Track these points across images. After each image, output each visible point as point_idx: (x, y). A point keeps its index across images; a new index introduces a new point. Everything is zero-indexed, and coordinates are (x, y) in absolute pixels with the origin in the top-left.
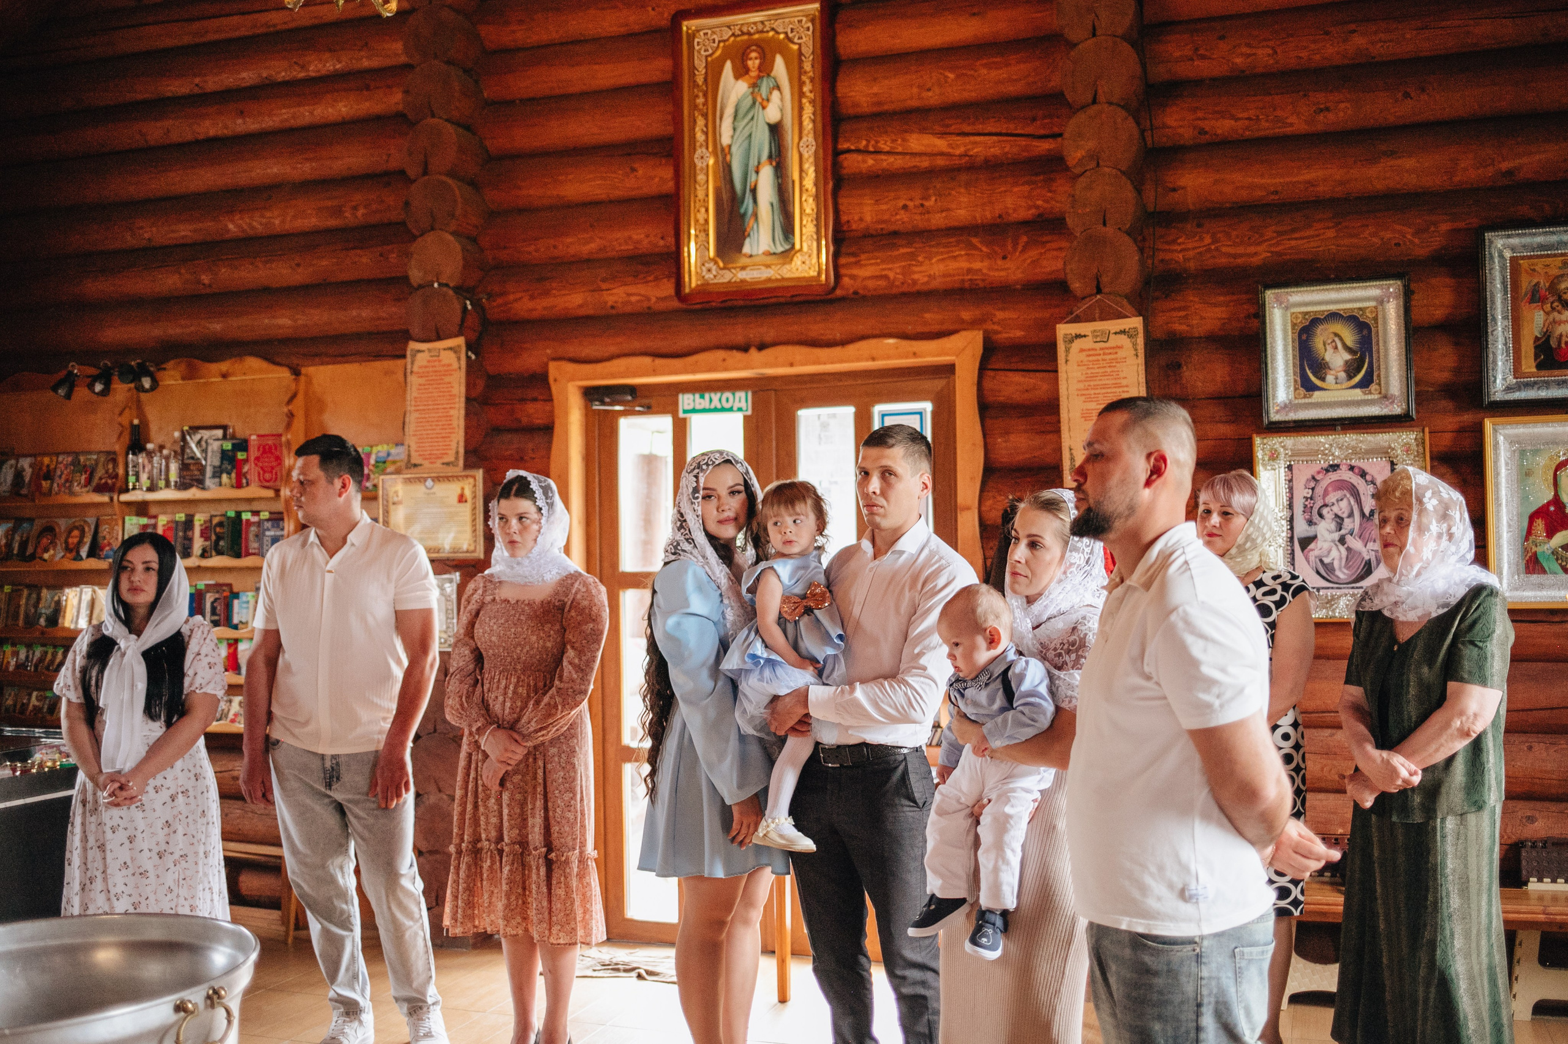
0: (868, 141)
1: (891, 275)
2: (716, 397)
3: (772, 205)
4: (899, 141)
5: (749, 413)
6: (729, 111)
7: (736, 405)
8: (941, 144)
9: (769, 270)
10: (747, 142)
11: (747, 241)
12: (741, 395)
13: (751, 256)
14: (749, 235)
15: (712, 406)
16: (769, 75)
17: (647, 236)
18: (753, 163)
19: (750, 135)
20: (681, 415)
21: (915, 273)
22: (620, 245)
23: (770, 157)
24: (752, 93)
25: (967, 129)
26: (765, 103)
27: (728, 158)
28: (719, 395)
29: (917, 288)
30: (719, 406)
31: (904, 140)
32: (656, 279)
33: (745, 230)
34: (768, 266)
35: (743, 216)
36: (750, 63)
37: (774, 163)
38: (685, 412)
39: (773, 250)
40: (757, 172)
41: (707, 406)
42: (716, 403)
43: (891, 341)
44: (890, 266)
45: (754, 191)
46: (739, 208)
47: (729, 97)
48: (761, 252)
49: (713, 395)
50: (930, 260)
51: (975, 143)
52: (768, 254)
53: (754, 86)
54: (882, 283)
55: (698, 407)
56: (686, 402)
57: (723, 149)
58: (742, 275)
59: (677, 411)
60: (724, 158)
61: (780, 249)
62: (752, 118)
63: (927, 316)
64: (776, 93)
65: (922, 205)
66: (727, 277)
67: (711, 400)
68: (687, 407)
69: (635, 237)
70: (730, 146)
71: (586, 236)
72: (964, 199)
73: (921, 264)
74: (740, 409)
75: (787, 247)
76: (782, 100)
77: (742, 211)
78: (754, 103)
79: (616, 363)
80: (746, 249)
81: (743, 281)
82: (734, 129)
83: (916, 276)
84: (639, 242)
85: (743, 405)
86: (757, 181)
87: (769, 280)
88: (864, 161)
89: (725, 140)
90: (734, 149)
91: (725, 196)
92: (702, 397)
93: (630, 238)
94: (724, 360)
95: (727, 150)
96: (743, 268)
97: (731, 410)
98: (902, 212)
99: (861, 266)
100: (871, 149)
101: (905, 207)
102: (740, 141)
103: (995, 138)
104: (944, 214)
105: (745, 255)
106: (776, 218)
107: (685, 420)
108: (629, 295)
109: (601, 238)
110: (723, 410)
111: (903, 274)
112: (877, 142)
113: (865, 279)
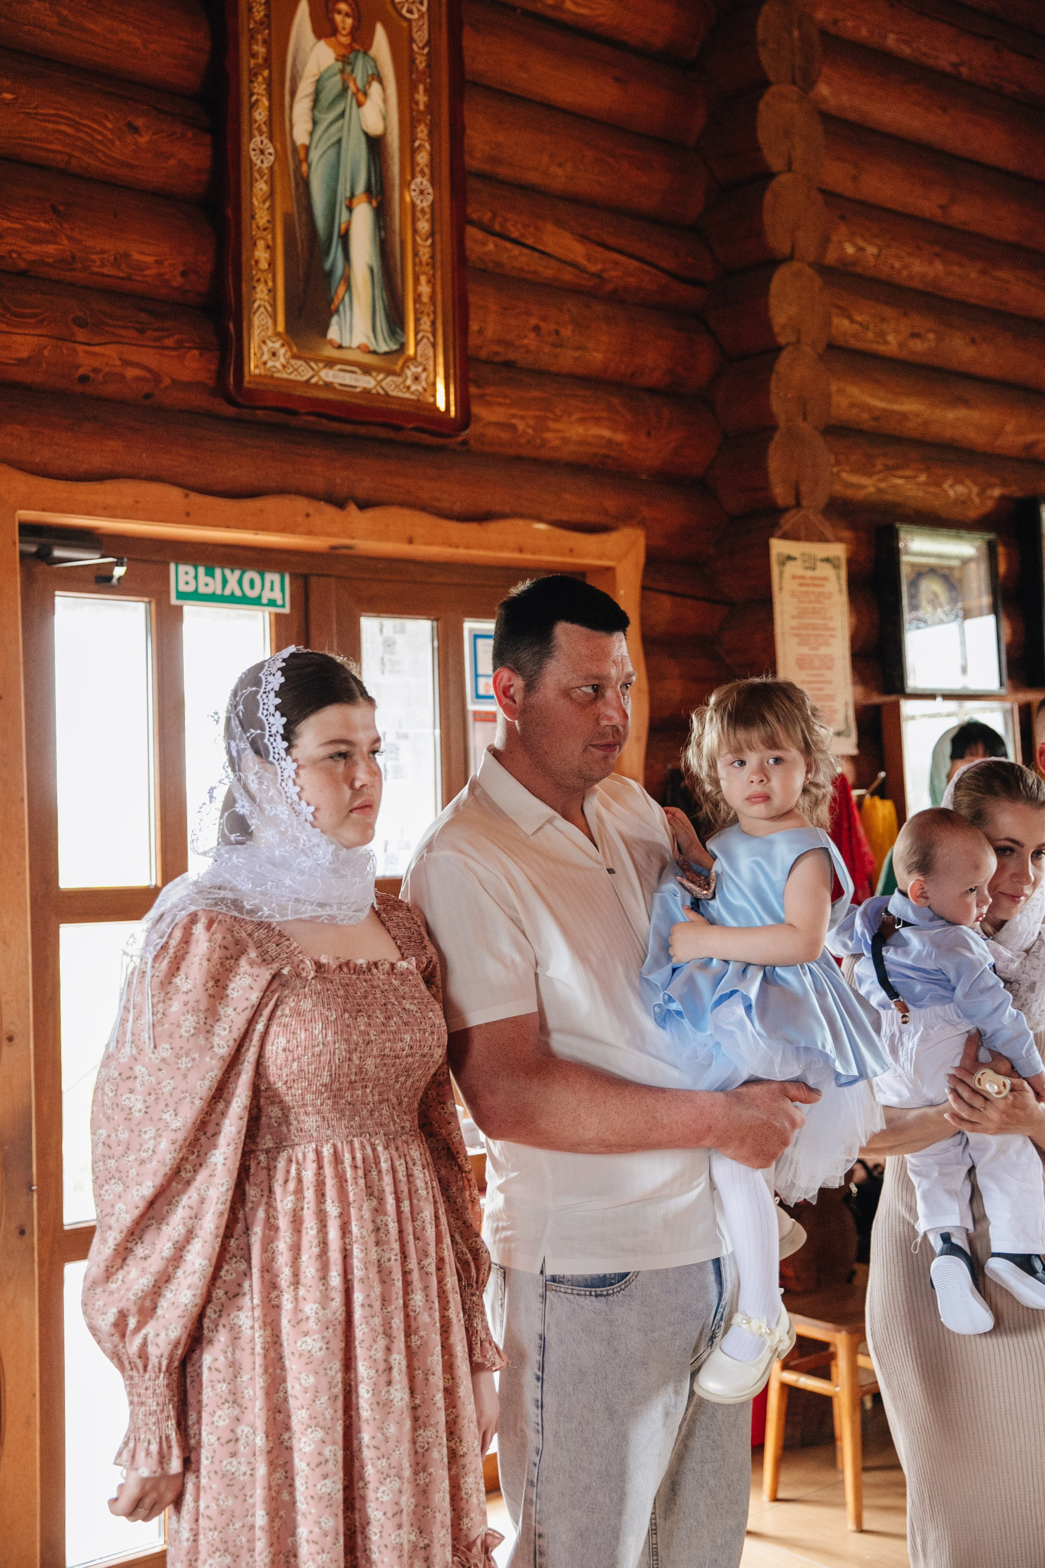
0: (495, 215)
1: (521, 426)
2: (233, 577)
3: (372, 270)
4: (532, 230)
5: (287, 610)
6: (306, 87)
7: (267, 595)
8: (577, 250)
9: (368, 378)
10: (332, 152)
11: (335, 320)
12: (272, 577)
13: (340, 347)
14: (337, 311)
15: (227, 592)
16: (366, 53)
17: (159, 263)
18: (343, 191)
19: (339, 141)
20: (174, 601)
21: (548, 430)
22: (103, 265)
23: (368, 190)
24: (342, 71)
25: (611, 240)
26: (361, 97)
27: (304, 168)
28: (237, 573)
29: (543, 453)
30: (238, 593)
31: (537, 229)
32: (179, 346)
33: (331, 302)
34: (367, 370)
35: (330, 274)
36: (338, 18)
37: (374, 204)
38: (181, 595)
39: (373, 346)
40: (350, 209)
41: (219, 591)
42: (232, 586)
43: (541, 526)
44: (522, 413)
45: (345, 238)
46: (322, 261)
47: (304, 65)
48: (355, 344)
49: (227, 572)
50: (570, 415)
51: (616, 263)
52: (365, 349)
53: (345, 60)
54: (505, 436)
55: (202, 590)
56: (182, 578)
57: (295, 149)
58: (328, 375)
59: (168, 592)
60: (298, 167)
61: (383, 348)
62: (342, 115)
63: (567, 496)
64: (375, 88)
65: (557, 333)
66: (301, 372)
67: (225, 582)
68: (183, 588)
69: (136, 256)
70: (307, 148)
71: (42, 225)
72: (604, 338)
73: (557, 419)
74: (272, 603)
75: (394, 347)
76: (385, 101)
77: (327, 266)
78: (345, 89)
79: (109, 486)
80: (333, 333)
81: (328, 386)
82: (315, 123)
83: (548, 435)
84: (141, 267)
85: (277, 595)
86: (349, 223)
87: (366, 392)
88: (484, 244)
89: (301, 134)
90: (314, 156)
91: (300, 233)
92: (210, 573)
93: (126, 256)
94: (308, 515)
95: (302, 154)
96: (330, 363)
97: (256, 601)
98: (532, 335)
99: (489, 404)
100: (497, 228)
101: (537, 329)
102: (323, 146)
103: (637, 264)
104: (577, 354)
105: (331, 342)
106: (378, 293)
107: (180, 609)
108: (126, 363)
109: (69, 238)
110: (244, 600)
111: (535, 429)
112: (506, 220)
113: (489, 424)
